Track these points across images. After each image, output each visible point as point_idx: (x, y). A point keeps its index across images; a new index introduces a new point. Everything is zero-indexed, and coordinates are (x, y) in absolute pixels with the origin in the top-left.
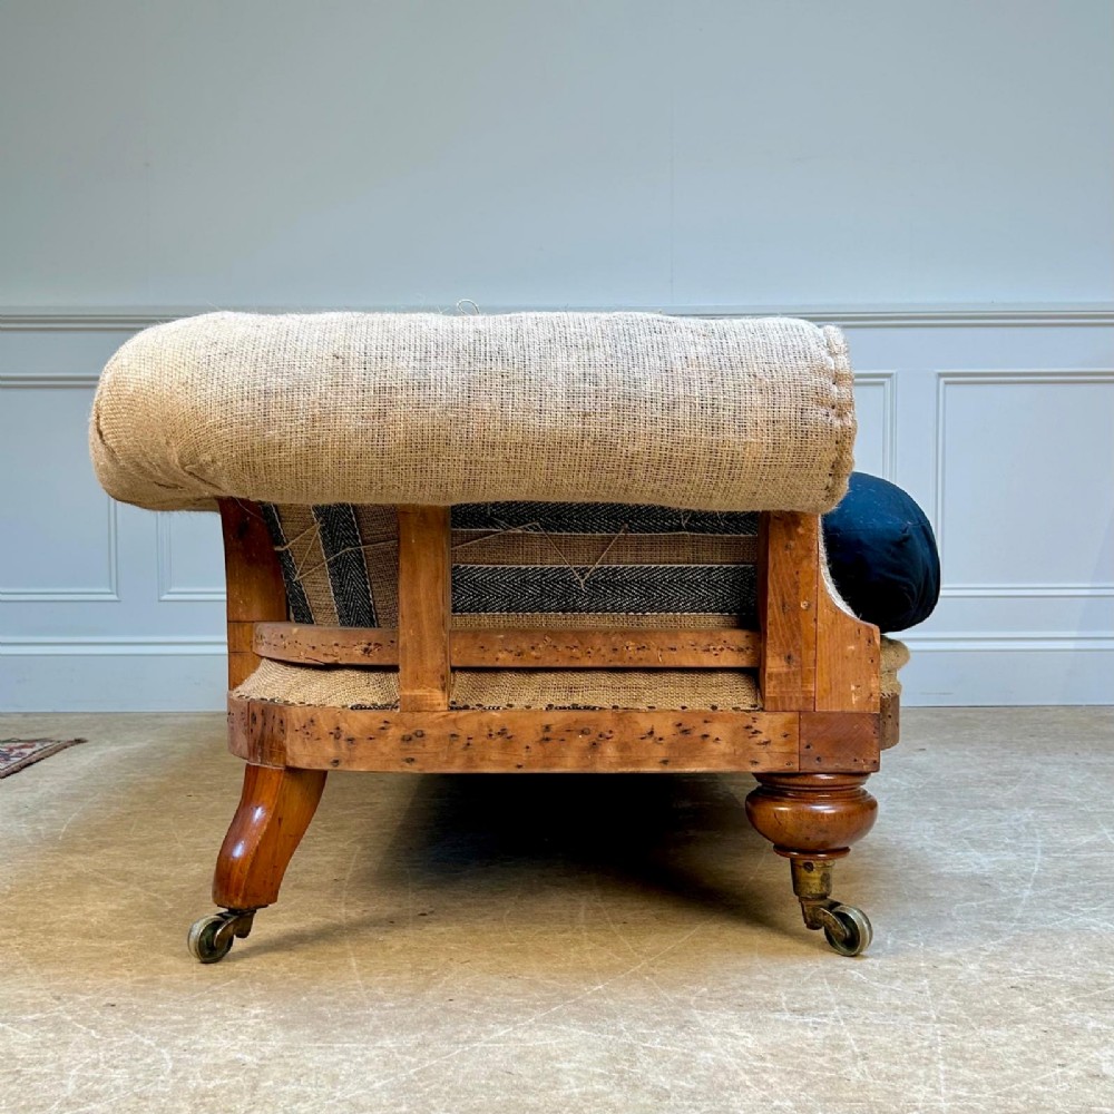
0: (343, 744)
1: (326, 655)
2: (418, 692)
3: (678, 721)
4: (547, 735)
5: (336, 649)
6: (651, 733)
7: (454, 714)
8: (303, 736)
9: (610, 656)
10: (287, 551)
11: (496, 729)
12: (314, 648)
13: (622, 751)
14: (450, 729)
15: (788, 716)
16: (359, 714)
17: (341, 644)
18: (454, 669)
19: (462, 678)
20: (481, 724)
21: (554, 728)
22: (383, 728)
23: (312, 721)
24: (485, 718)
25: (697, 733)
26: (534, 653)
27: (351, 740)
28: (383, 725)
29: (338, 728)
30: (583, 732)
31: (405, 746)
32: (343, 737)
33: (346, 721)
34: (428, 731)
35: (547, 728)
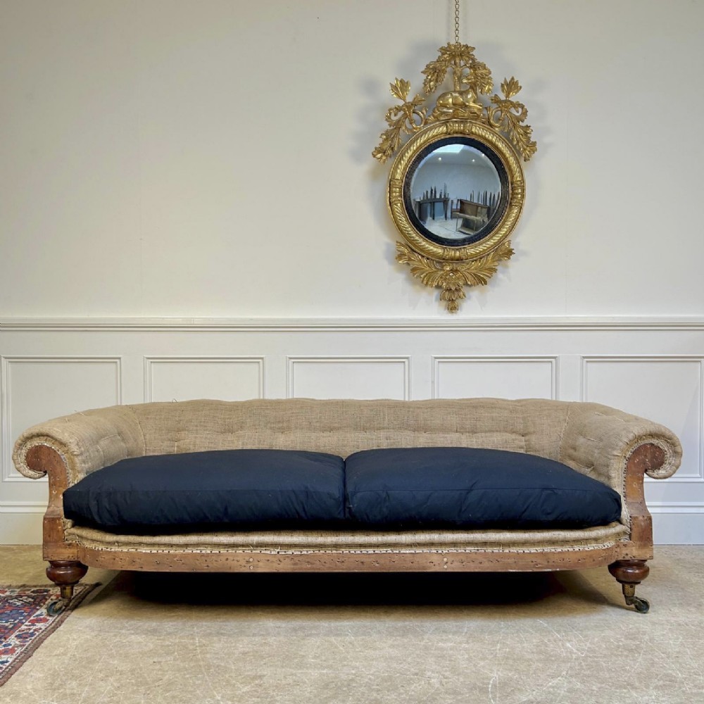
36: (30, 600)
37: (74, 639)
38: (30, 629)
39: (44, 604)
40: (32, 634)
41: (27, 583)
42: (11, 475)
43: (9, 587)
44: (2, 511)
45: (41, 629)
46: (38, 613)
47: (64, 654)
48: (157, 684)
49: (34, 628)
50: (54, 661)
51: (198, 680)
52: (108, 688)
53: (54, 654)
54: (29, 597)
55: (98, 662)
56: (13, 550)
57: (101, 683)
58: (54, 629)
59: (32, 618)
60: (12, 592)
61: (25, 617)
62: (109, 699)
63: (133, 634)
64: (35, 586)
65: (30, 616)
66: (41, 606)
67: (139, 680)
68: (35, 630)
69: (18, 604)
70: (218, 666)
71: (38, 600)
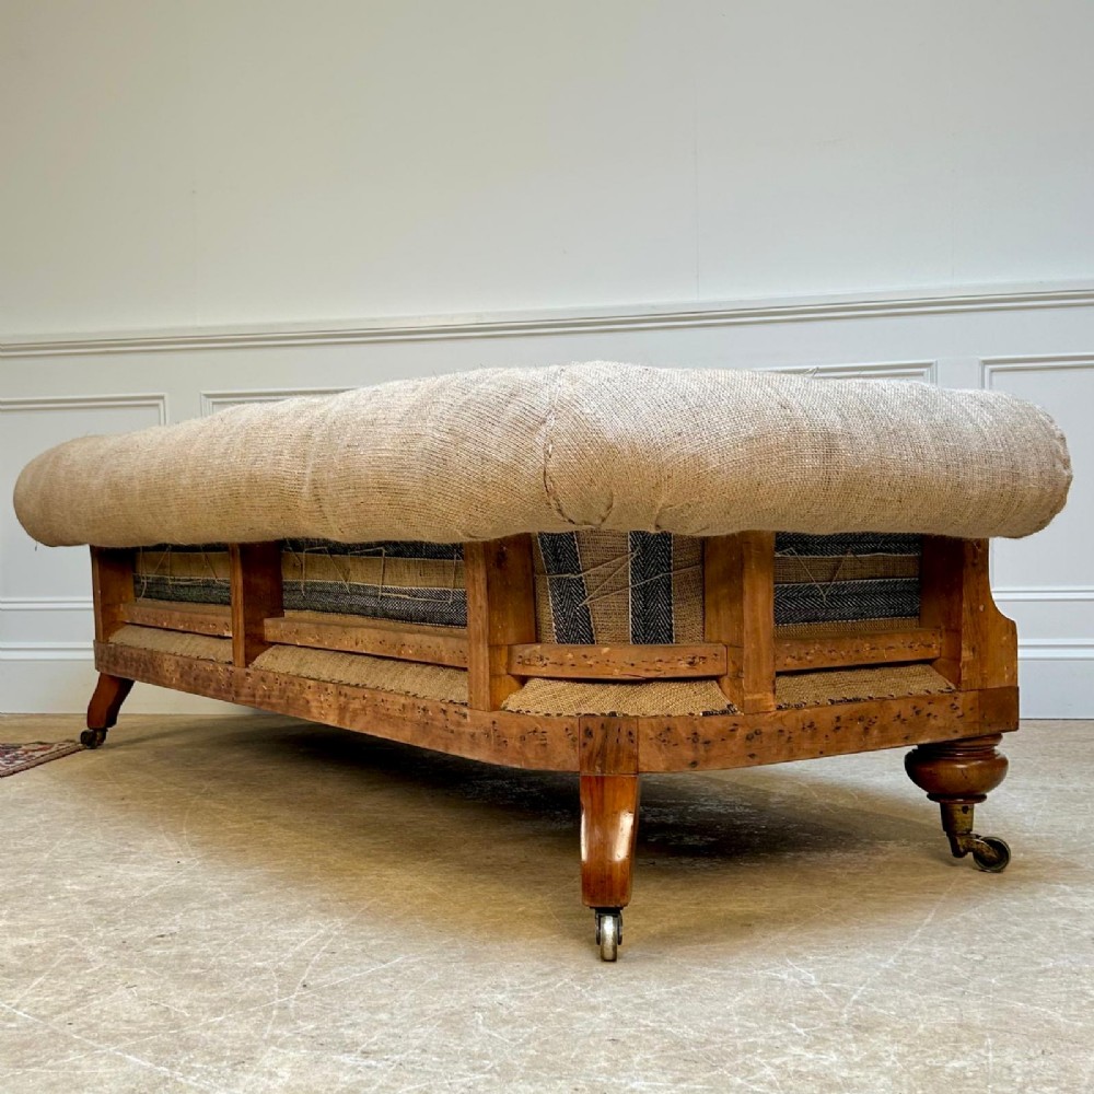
0: (702, 748)
1: (647, 670)
2: (757, 696)
3: (913, 705)
4: (838, 724)
5: (659, 665)
6: (899, 716)
7: (781, 713)
8: (659, 743)
9: (855, 656)
10: (581, 579)
11: (808, 723)
12: (633, 665)
13: (882, 732)
14: (778, 726)
15: (973, 694)
16: (713, 719)
17: (665, 660)
18: (779, 674)
19: (783, 680)
20: (797, 720)
21: (842, 719)
22: (732, 730)
23: (669, 729)
24: (800, 714)
25: (924, 713)
26: (809, 658)
27: (707, 743)
28: (732, 728)
29: (695, 734)
30: (860, 720)
31: (748, 743)
32: (701, 741)
33: (703, 726)
34: (764, 729)
35: (838, 718)
37: (20, 786)
51: (170, 818)
57: (25, 817)
63: (113, 783)
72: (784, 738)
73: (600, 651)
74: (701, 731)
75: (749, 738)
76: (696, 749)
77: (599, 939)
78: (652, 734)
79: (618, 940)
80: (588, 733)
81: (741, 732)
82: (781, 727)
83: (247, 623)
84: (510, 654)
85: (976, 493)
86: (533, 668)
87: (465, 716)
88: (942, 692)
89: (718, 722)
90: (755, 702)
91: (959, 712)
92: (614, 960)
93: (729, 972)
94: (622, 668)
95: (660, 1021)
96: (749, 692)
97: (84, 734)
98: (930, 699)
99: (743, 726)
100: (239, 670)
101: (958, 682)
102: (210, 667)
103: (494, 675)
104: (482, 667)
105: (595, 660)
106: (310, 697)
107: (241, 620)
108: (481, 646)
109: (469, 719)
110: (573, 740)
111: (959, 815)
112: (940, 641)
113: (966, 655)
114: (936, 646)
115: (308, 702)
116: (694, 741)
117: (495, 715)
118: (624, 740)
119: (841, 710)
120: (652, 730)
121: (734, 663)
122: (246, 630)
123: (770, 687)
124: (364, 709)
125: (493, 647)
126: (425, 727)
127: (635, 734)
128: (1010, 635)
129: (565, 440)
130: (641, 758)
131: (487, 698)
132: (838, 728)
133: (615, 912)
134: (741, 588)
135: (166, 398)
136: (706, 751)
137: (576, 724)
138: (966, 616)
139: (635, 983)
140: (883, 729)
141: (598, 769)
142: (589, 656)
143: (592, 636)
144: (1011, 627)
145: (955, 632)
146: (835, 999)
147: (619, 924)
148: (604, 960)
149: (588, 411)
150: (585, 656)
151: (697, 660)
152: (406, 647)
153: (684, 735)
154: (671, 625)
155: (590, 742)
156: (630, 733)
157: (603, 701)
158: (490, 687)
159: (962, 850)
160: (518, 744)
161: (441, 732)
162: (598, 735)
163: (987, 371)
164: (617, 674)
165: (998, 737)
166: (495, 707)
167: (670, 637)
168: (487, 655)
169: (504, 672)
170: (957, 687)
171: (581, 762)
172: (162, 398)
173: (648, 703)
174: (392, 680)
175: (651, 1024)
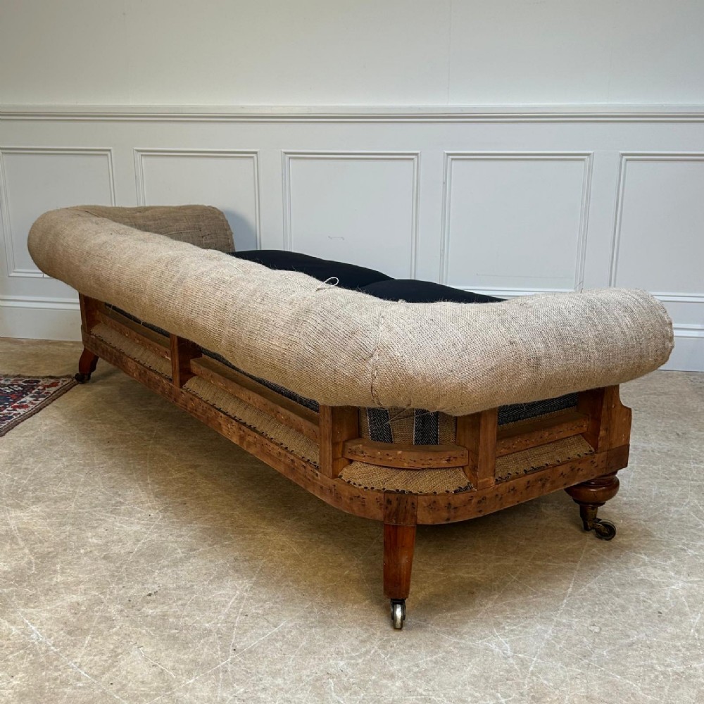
0: (452, 511)
1: (423, 464)
3: (570, 465)
4: (528, 485)
5: (430, 462)
6: (562, 474)
7: (497, 486)
8: (429, 509)
11: (512, 488)
12: (415, 461)
14: (495, 493)
15: (604, 454)
16: (460, 495)
17: (433, 459)
20: (506, 488)
22: (470, 500)
23: (435, 502)
24: (508, 484)
25: (576, 469)
27: (455, 508)
28: (470, 498)
29: (449, 504)
30: (540, 480)
31: (478, 505)
32: (452, 507)
33: (453, 500)
34: (487, 496)
36: (20, 388)
37: (46, 425)
38: (10, 413)
39: (31, 393)
40: (12, 417)
41: (22, 374)
42: (17, 270)
43: (6, 376)
44: (2, 305)
45: (19, 414)
46: (22, 400)
47: (33, 436)
48: (101, 466)
49: (15, 412)
50: (22, 441)
51: (139, 465)
52: (58, 466)
53: (23, 435)
54: (19, 386)
55: (59, 445)
56: (22, 343)
57: (54, 461)
58: (31, 415)
59: (16, 404)
60: (7, 380)
61: (10, 402)
62: (55, 475)
63: (100, 423)
64: (29, 377)
65: (14, 402)
66: (27, 395)
67: (87, 462)
68: (14, 414)
69: (8, 391)
70: (162, 455)
71: (26, 389)
72: (498, 499)
73: (396, 453)
74: (452, 502)
75: (479, 502)
76: (449, 512)
77: (393, 617)
78: (425, 504)
79: (403, 618)
80: (389, 502)
81: (474, 501)
82: (497, 493)
83: (181, 363)
84: (344, 446)
85: (618, 371)
86: (357, 457)
87: (317, 475)
88: (586, 454)
89: (462, 497)
90: (483, 483)
91: (595, 465)
92: (400, 629)
93: (463, 641)
94: (408, 463)
95: (428, 690)
96: (481, 478)
97: (77, 375)
98: (580, 460)
99: (476, 497)
100: (176, 387)
101: (596, 448)
102: (158, 378)
103: (335, 459)
104: (328, 454)
105: (393, 457)
106: (221, 422)
107: (177, 361)
108: (327, 442)
109: (319, 478)
110: (381, 504)
111: (590, 511)
112: (588, 422)
113: (602, 433)
114: (585, 426)
115: (220, 424)
116: (448, 508)
117: (335, 482)
118: (409, 507)
119: (530, 477)
120: (425, 502)
121: (472, 461)
122: (180, 367)
123: (492, 474)
124: (255, 443)
125: (335, 444)
126: (293, 470)
127: (416, 504)
128: (628, 416)
129: (384, 370)
130: (419, 517)
131: (331, 471)
132: (528, 487)
133: (402, 603)
134: (479, 423)
135: (112, 152)
136: (455, 512)
137: (383, 497)
138: (604, 412)
139: (413, 651)
140: (553, 482)
141: (394, 521)
142: (390, 454)
143: (391, 439)
144: (628, 412)
145: (597, 420)
146: (520, 669)
147: (403, 609)
148: (395, 628)
149: (399, 354)
150: (388, 455)
151: (452, 459)
152: (280, 414)
153: (443, 505)
154: (437, 435)
155: (390, 507)
156: (413, 504)
157: (397, 482)
158: (333, 466)
159: (589, 528)
160: (348, 501)
161: (302, 477)
162: (395, 504)
163: (624, 160)
164: (406, 465)
165: (616, 472)
166: (335, 476)
167: (437, 441)
168: (331, 449)
169: (340, 456)
170: (595, 450)
171: (385, 518)
172: (109, 150)
173: (423, 484)
174: (272, 430)
175: (424, 693)
